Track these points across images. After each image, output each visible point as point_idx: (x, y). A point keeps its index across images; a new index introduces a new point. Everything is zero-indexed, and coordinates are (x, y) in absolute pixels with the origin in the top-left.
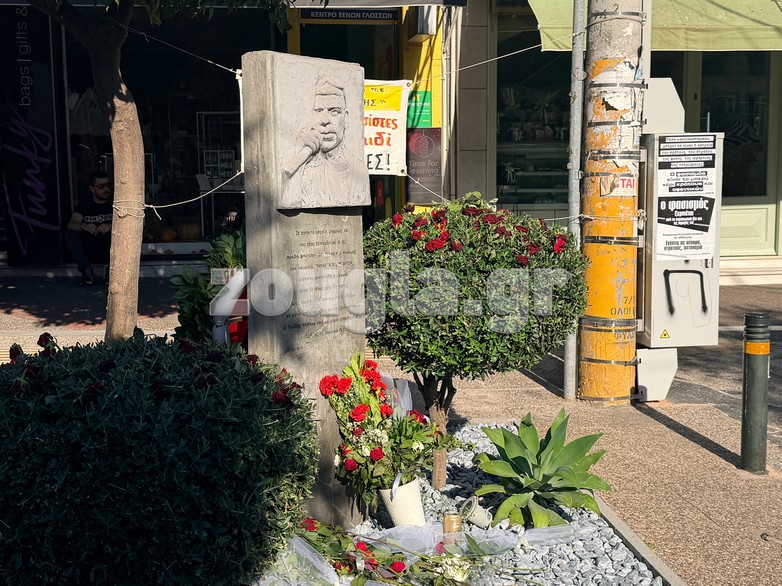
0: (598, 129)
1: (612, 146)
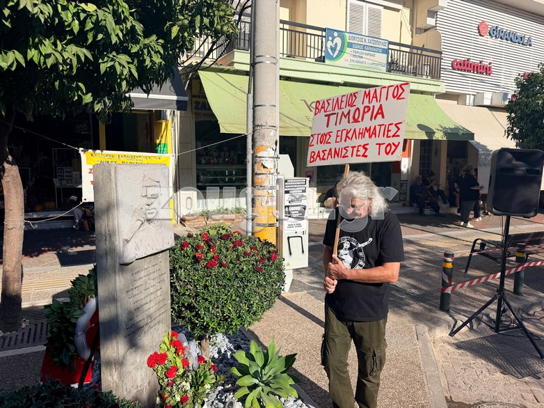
0: (260, 176)
1: (266, 184)
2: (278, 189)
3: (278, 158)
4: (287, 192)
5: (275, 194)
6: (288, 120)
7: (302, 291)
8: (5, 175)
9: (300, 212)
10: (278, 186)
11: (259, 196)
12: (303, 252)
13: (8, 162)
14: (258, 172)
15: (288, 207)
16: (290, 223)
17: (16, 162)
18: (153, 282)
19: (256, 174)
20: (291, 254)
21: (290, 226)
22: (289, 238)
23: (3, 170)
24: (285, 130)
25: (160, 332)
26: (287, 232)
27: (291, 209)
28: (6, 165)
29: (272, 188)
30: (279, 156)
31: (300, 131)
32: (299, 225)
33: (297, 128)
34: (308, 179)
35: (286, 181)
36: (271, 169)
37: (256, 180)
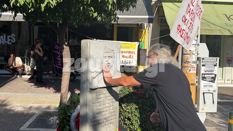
0: (186, 56)
1: (190, 60)
2: (198, 63)
3: (198, 45)
4: (203, 65)
5: (196, 67)
6: (213, 26)
7: (212, 127)
8: (64, 51)
9: (212, 78)
10: (198, 62)
11: (186, 67)
12: (213, 103)
13: (65, 45)
14: (185, 53)
15: (204, 74)
16: (205, 84)
17: (68, 45)
18: (108, 102)
19: (184, 54)
20: (205, 103)
21: (205, 86)
22: (204, 93)
23: (63, 48)
24: (210, 31)
25: (111, 128)
26: (202, 89)
27: (206, 76)
28: (64, 46)
29: (194, 62)
30: (200, 44)
31: (221, 32)
32: (212, 86)
33: (219, 30)
34: (218, 58)
35: (203, 59)
36: (194, 51)
37: (184, 58)
